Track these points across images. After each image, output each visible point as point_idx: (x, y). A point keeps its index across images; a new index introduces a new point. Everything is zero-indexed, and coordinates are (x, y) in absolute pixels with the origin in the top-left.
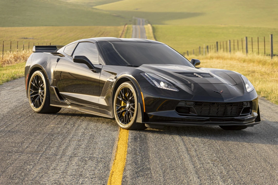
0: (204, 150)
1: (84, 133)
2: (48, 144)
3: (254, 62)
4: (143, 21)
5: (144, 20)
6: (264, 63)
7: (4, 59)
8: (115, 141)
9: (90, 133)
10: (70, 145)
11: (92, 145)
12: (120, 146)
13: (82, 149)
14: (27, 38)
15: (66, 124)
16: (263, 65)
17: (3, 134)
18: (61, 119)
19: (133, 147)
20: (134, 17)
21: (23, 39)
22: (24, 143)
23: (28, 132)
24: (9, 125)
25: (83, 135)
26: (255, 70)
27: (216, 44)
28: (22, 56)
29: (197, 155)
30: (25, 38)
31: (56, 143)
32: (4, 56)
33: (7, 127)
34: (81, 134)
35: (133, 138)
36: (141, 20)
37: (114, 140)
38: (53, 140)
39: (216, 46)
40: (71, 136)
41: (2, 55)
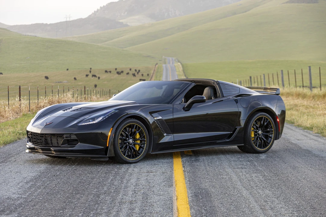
0: (281, 208)
1: (135, 190)
2: (94, 209)
3: (292, 95)
4: (172, 60)
5: (174, 58)
6: (304, 96)
7: (39, 104)
8: (172, 201)
9: (142, 191)
10: (121, 209)
11: (147, 209)
12: (180, 208)
13: (137, 214)
14: (61, 82)
15: (112, 180)
16: (303, 97)
17: (41, 197)
18: (106, 173)
19: (196, 208)
20: (164, 57)
21: (57, 83)
22: (66, 209)
23: (69, 193)
24: (48, 184)
25: (135, 194)
26: (297, 103)
27: (249, 78)
28: (57, 100)
29: (276, 215)
30: (59, 82)
31: (104, 208)
32: (39, 101)
33: (44, 187)
34: (131, 193)
35: (193, 196)
36: (171, 59)
37: (171, 199)
38: (100, 203)
39: (250, 81)
40: (120, 197)
41: (37, 100)
